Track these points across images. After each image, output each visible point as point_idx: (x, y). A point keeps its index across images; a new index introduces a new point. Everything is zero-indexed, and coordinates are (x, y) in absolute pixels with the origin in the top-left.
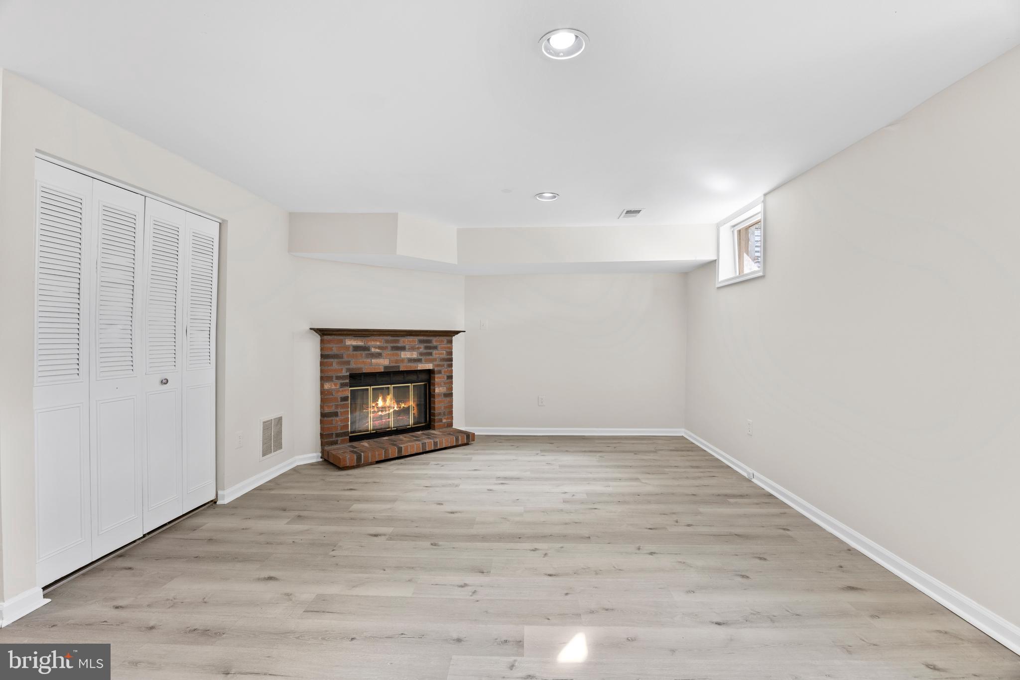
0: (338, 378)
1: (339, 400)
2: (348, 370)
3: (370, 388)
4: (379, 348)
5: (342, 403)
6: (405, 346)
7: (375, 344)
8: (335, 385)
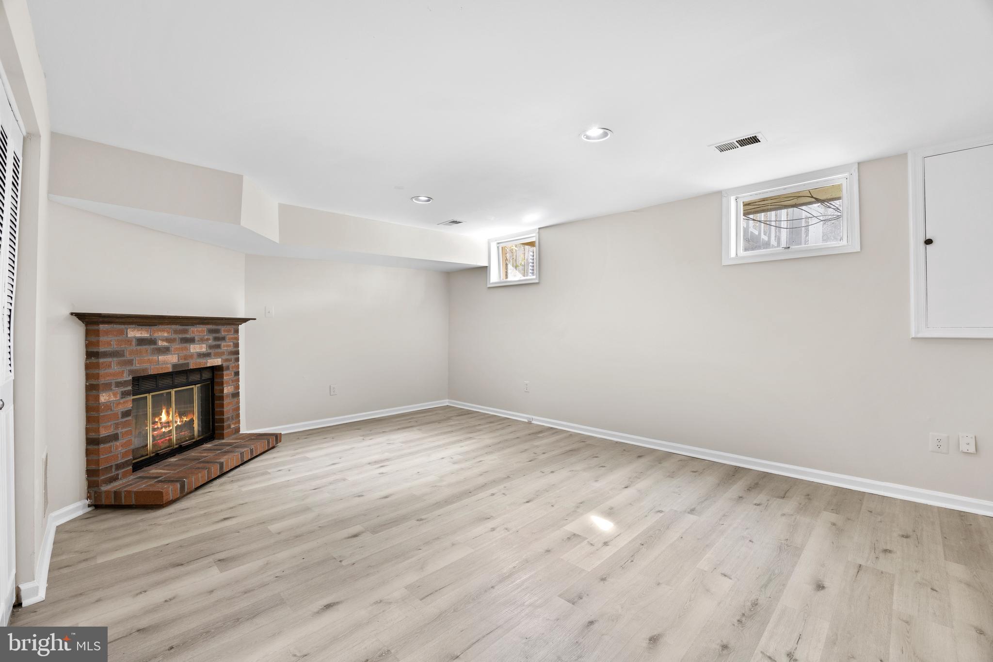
0: (118, 384)
1: (120, 416)
2: (131, 372)
3: (149, 397)
4: (167, 340)
5: (124, 420)
6: (194, 337)
7: (162, 334)
8: (115, 395)
